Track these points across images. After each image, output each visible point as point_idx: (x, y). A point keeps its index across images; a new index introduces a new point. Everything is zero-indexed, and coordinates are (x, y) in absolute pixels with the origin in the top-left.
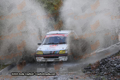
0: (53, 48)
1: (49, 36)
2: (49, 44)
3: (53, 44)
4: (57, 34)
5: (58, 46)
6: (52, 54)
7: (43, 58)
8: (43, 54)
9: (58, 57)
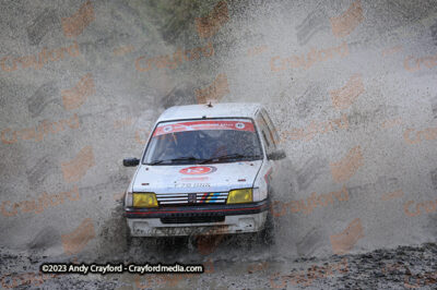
0: (200, 182)
1: (170, 130)
2: (176, 162)
3: (191, 161)
4: (204, 118)
5: (215, 169)
6: (198, 205)
7: (157, 222)
8: (161, 206)
9: (223, 219)
